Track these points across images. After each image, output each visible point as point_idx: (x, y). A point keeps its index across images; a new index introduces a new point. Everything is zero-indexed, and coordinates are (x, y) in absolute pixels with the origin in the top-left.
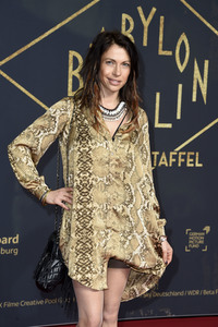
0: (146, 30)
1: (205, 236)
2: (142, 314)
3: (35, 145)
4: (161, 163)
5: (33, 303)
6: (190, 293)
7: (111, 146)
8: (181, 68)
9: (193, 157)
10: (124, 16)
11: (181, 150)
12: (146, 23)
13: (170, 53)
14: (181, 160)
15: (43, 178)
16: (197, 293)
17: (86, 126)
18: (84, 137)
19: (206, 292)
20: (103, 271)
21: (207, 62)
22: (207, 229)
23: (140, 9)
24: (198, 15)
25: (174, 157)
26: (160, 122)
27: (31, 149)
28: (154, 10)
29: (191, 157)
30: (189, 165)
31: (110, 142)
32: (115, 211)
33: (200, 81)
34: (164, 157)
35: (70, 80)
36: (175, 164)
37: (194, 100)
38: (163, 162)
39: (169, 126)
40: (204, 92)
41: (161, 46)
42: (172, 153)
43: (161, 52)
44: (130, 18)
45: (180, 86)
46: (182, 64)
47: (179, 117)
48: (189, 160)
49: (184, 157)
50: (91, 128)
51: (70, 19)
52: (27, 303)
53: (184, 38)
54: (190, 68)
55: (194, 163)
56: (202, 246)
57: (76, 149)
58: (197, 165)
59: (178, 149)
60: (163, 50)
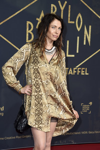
0: (62, 12)
1: (90, 107)
2: (61, 143)
3: (14, 66)
4: (69, 73)
5: (10, 138)
6: (83, 133)
7: (48, 66)
8: (79, 29)
9: (84, 70)
10: (52, 5)
11: (79, 67)
12: (62, 9)
13: (73, 22)
14: (79, 72)
15: (19, 81)
16: (86, 133)
17: (37, 57)
18: (36, 62)
19: (90, 132)
20: (48, 123)
21: (90, 27)
22: (91, 103)
23: (59, 2)
24: (86, 5)
25: (75, 70)
26: (69, 54)
27: (13, 68)
28: (66, 2)
29: (83, 70)
30: (82, 74)
31: (48, 64)
32: (51, 96)
33: (87, 35)
34: (71, 70)
35: (27, 35)
36: (76, 73)
37: (85, 44)
38: (71, 72)
39: (73, 56)
40: (89, 41)
41: (69, 19)
42: (74, 69)
43: (69, 22)
44: (55, 6)
45: (78, 38)
46: (79, 27)
47: (77, 52)
48: (82, 72)
49: (80, 70)
50: (39, 58)
51: (27, 6)
52: (8, 138)
53: (80, 15)
54: (83, 29)
55: (85, 73)
56: (88, 111)
57: (32, 67)
58: (86, 74)
59: (77, 67)
60: (70, 21)
